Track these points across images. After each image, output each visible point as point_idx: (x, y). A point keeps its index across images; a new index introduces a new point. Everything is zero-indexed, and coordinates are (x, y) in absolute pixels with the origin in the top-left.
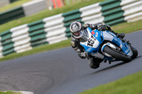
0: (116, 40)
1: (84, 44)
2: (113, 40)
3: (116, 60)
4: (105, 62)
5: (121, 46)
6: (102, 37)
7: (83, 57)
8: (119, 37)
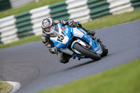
0: (86, 37)
1: (54, 39)
2: (83, 37)
3: (85, 57)
4: (74, 58)
5: (91, 43)
6: (72, 34)
7: (53, 53)
8: (89, 34)
